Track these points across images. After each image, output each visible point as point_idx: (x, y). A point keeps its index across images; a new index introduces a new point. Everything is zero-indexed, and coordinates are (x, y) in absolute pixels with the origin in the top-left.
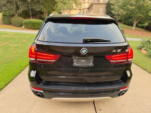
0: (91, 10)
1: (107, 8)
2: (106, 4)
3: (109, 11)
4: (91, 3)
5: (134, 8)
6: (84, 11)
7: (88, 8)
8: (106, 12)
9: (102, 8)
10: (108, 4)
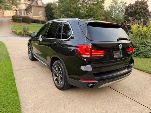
0: (29, 12)
1: (46, 11)
2: (45, 7)
3: (49, 14)
4: (28, 4)
5: (73, 14)
6: (21, 12)
7: (26, 10)
8: (45, 15)
9: (41, 11)
10: (47, 8)
